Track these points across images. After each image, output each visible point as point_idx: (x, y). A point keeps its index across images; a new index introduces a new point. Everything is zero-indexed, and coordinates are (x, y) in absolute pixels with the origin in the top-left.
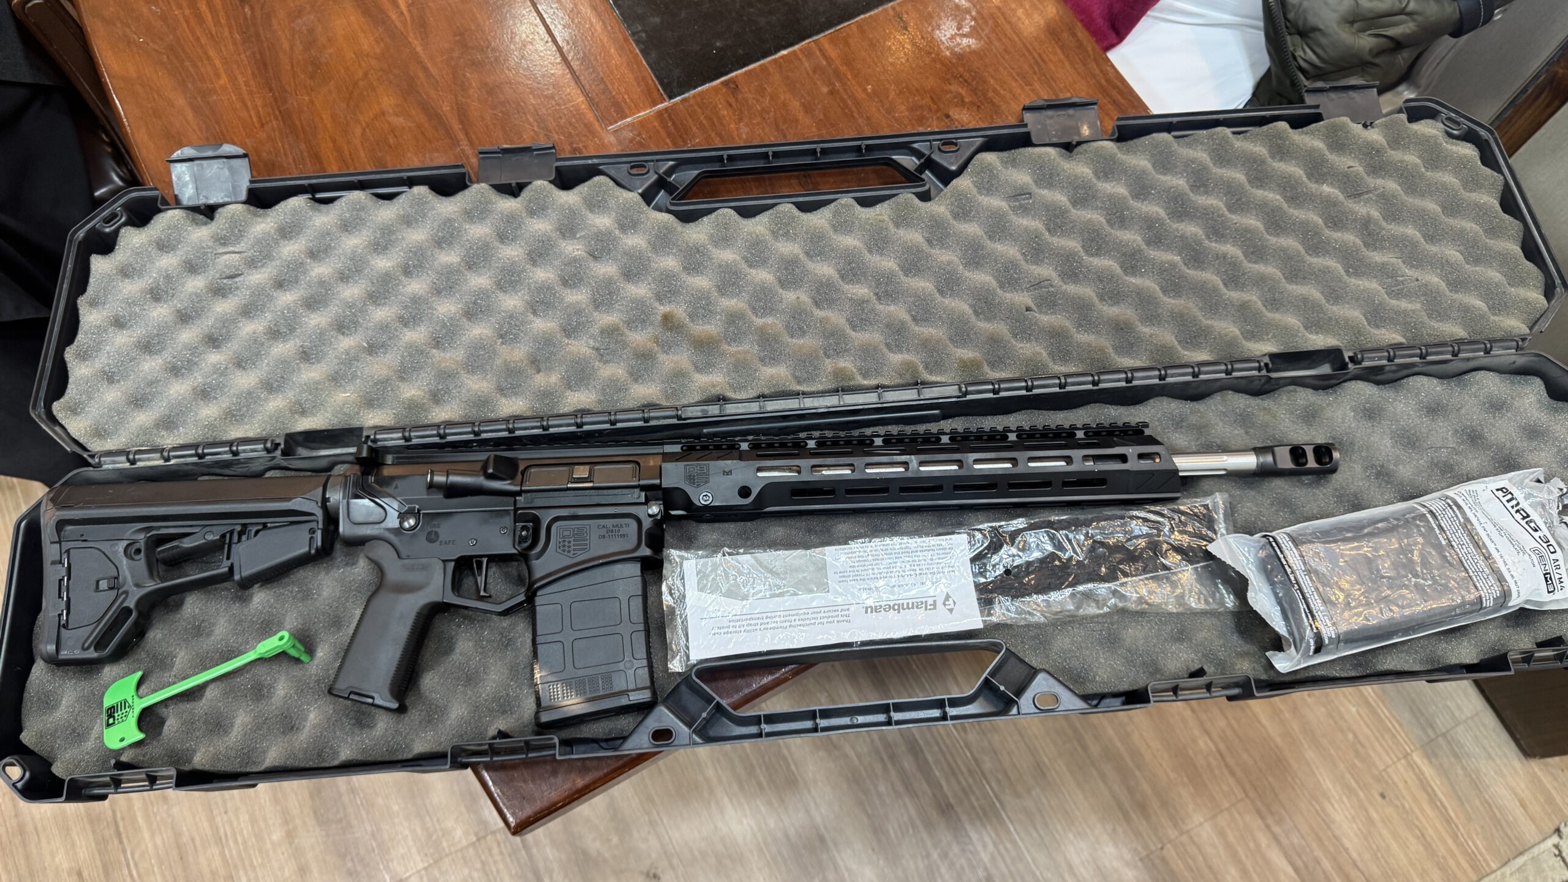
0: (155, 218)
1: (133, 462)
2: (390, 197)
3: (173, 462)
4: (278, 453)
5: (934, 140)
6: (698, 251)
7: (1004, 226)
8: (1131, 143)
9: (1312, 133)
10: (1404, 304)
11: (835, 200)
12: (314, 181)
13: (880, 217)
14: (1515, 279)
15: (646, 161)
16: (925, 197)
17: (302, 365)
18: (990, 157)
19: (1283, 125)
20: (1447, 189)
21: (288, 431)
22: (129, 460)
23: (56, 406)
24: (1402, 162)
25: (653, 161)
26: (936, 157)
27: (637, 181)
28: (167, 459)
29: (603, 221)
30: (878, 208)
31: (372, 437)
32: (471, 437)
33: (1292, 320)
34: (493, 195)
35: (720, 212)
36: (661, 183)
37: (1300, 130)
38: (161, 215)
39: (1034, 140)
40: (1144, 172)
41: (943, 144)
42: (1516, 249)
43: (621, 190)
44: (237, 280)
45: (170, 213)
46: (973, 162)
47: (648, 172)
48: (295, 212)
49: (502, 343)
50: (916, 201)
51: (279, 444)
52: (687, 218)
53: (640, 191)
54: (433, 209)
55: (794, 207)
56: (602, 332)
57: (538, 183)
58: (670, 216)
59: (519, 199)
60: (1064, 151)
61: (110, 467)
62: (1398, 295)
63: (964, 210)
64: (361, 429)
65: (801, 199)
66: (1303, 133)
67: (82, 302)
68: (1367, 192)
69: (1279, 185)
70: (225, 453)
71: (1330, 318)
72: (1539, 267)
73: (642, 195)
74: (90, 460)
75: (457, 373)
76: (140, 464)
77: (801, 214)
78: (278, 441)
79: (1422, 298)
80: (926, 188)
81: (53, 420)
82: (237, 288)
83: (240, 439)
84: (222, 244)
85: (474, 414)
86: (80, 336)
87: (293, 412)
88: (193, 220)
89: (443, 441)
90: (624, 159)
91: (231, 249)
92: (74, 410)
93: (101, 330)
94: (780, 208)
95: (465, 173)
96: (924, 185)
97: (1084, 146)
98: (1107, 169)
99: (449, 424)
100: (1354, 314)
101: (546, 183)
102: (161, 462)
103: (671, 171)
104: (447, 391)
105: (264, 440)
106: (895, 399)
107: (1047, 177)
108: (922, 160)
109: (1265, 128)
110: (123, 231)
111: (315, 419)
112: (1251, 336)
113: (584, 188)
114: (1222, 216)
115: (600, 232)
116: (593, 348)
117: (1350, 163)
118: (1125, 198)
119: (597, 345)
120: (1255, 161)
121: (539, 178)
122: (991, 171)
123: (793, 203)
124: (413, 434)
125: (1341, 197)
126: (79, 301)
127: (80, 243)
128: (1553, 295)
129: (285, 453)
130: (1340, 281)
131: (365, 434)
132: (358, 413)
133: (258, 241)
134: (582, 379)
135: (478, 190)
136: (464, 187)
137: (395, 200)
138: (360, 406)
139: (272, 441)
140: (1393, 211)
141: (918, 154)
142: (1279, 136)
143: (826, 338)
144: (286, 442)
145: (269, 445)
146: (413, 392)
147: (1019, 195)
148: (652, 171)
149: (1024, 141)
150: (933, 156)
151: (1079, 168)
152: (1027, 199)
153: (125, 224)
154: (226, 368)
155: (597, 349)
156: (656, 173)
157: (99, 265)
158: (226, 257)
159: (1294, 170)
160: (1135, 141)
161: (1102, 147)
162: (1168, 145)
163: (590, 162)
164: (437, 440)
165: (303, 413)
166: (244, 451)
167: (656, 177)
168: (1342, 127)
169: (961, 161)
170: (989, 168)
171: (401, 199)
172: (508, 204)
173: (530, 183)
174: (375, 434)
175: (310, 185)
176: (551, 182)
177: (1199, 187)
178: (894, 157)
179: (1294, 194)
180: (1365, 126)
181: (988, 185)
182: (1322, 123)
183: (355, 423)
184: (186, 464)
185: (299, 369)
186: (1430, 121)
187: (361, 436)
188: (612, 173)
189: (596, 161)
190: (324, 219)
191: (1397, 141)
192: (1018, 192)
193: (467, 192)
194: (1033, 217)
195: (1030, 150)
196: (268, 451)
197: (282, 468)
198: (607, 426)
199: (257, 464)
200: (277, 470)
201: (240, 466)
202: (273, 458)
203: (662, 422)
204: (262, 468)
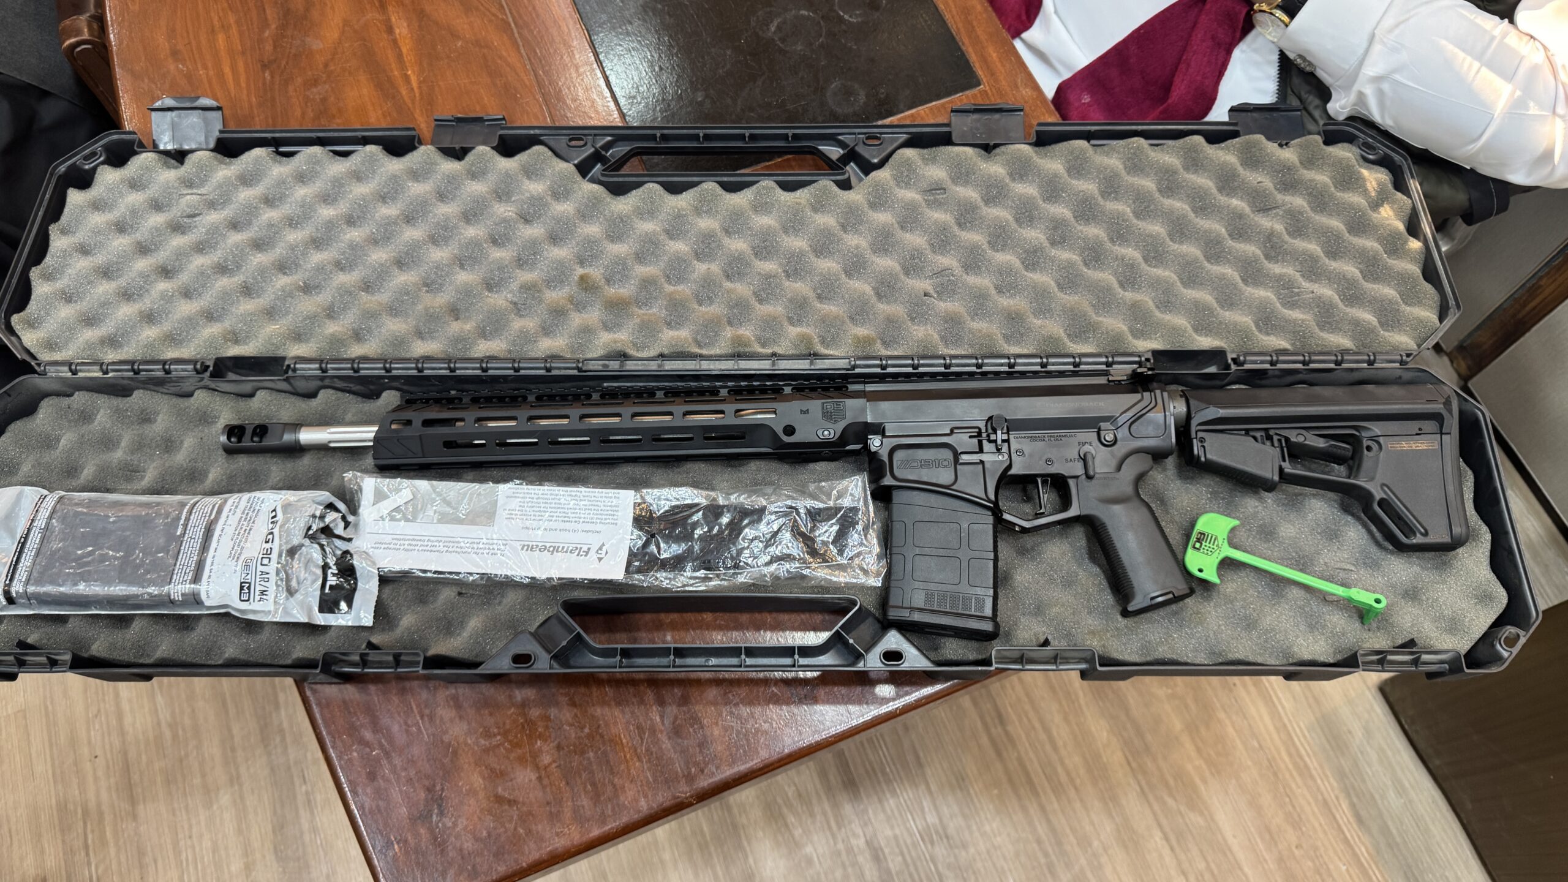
0: (131, 160)
1: (74, 373)
2: (346, 154)
3: (111, 375)
4: (208, 374)
5: (859, 134)
6: (622, 220)
7: (916, 218)
8: (1049, 148)
9: (1228, 148)
10: (1296, 315)
11: (757, 182)
12: (277, 135)
13: (798, 200)
14: (1410, 296)
15: (585, 135)
16: (845, 185)
17: (241, 298)
18: (909, 152)
19: (1199, 139)
20: (1353, 209)
21: (220, 356)
22: (71, 370)
23: (15, 319)
24: (1311, 181)
25: (591, 135)
26: (861, 150)
27: (573, 153)
28: (106, 373)
29: (536, 188)
30: (799, 192)
31: (292, 366)
32: (382, 373)
33: (1181, 321)
34: (438, 157)
35: (646, 186)
36: (597, 157)
37: (1217, 145)
38: (137, 157)
39: (954, 138)
40: (1056, 175)
41: (867, 138)
42: (1415, 270)
43: (558, 160)
44: (196, 219)
45: (144, 155)
46: (894, 156)
47: (585, 145)
48: (257, 160)
49: (427, 292)
50: (835, 188)
51: (208, 367)
52: (618, 190)
53: (576, 162)
54: (383, 165)
55: (717, 186)
56: (521, 288)
57: (481, 149)
58: (600, 187)
59: (462, 163)
60: (983, 152)
61: (54, 375)
62: (1292, 305)
63: (878, 201)
64: (284, 359)
65: (725, 179)
66: (1219, 149)
67: (53, 229)
68: (1275, 208)
69: (1188, 196)
70: (158, 370)
71: (1221, 323)
72: (1436, 289)
73: (577, 166)
74: (36, 368)
75: (379, 314)
76: (81, 375)
77: (724, 193)
78: (208, 363)
79: (1316, 310)
80: (846, 176)
81: (11, 330)
82: (196, 227)
83: (174, 359)
84: (187, 186)
85: (391, 353)
86: (48, 259)
87: (226, 340)
88: (165, 163)
89: (357, 375)
90: (565, 132)
91: (195, 191)
92: (31, 325)
93: (65, 254)
94: (704, 186)
95: (415, 136)
96: (844, 174)
97: (1003, 148)
98: (1021, 170)
99: (365, 359)
100: (1244, 319)
101: (488, 149)
102: (100, 374)
103: (608, 146)
104: (369, 330)
105: (195, 362)
106: (788, 367)
107: (962, 175)
108: (846, 151)
109: (1181, 141)
110: (99, 169)
111: (246, 347)
112: (1138, 334)
113: (523, 157)
114: (1127, 220)
115: (532, 196)
116: (511, 302)
117: (1260, 179)
118: (1034, 198)
119: (515, 299)
120: (1167, 171)
121: (484, 143)
122: (910, 165)
123: (718, 182)
124: (329, 366)
125: (1247, 210)
126: (50, 228)
127: (60, 176)
128: (1446, 315)
129: (212, 376)
130: (1235, 288)
131: (287, 363)
132: (285, 345)
133: (220, 186)
134: (496, 330)
135: (425, 152)
136: (413, 148)
137: (350, 158)
138: (288, 339)
139: (202, 363)
140: (1298, 226)
141: (842, 144)
142: (1194, 149)
143: (731, 308)
144: (215, 365)
145: (198, 366)
146: (336, 328)
147: (935, 190)
148: (589, 144)
149: (945, 139)
150: (857, 148)
151: (994, 168)
152: (942, 194)
153: (103, 163)
154: (172, 296)
155: (515, 304)
156: (593, 146)
157: (74, 197)
158: (188, 197)
159: (1204, 181)
160: (1053, 146)
161: (1019, 150)
162: (1083, 151)
163: (532, 132)
164: (350, 373)
165: (236, 342)
166: (176, 370)
167: (592, 150)
168: (1256, 144)
169: (884, 154)
170: (908, 163)
171: (353, 157)
172: (450, 166)
173: (473, 148)
174: (295, 363)
175: (274, 138)
176: (493, 148)
177: (1110, 194)
178: (820, 148)
179: (1202, 205)
180: (1281, 145)
181: (905, 179)
182: (1237, 139)
183: (281, 353)
184: (123, 378)
185: (238, 301)
186: (1346, 145)
187: (282, 366)
188: (552, 143)
189: (537, 132)
190: (280, 170)
191: (1309, 162)
192: (933, 187)
193: (415, 153)
194: (946, 211)
195: (950, 148)
196: (198, 372)
197: (210, 389)
198: (511, 372)
199: (187, 384)
200: (204, 390)
201: (172, 384)
202: (202, 379)
203: (563, 372)
204: (192, 388)
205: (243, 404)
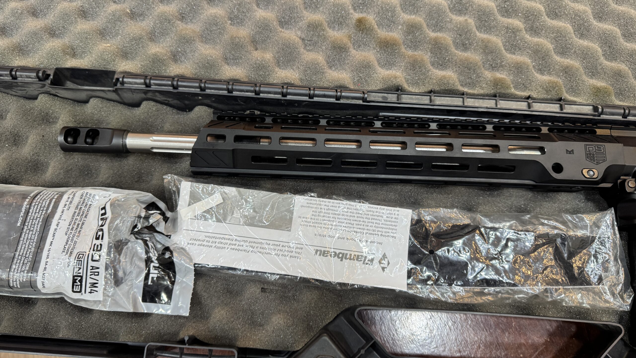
4: (49, 81)
17: (79, 20)
21: (60, 66)
31: (121, 79)
32: (198, 91)
49: (231, 24)
51: (49, 75)
56: (308, 26)
64: (114, 73)
70: (6, 75)
75: (194, 40)
78: (49, 72)
83: (20, 67)
85: (203, 74)
87: (65, 53)
89: (176, 91)
99: (182, 78)
104: (184, 53)
105: (37, 70)
111: (82, 61)
116: (300, 38)
119: (303, 36)
124: (152, 82)
129: (53, 83)
131: (116, 76)
132: (114, 61)
134: (289, 61)
138: (117, 55)
139: (44, 72)
144: (55, 74)
145: (40, 74)
146: (158, 49)
154: (22, 14)
155: (303, 39)
164: (170, 89)
165: (74, 55)
166: (21, 76)
174: (123, 77)
183: (111, 68)
185: (76, 22)
187: (112, 79)
196: (40, 80)
197: (51, 94)
198: (306, 98)
199: (32, 89)
200: (46, 95)
201: (19, 88)
202: (44, 86)
203: (349, 102)
204: (36, 93)
205: (78, 108)
